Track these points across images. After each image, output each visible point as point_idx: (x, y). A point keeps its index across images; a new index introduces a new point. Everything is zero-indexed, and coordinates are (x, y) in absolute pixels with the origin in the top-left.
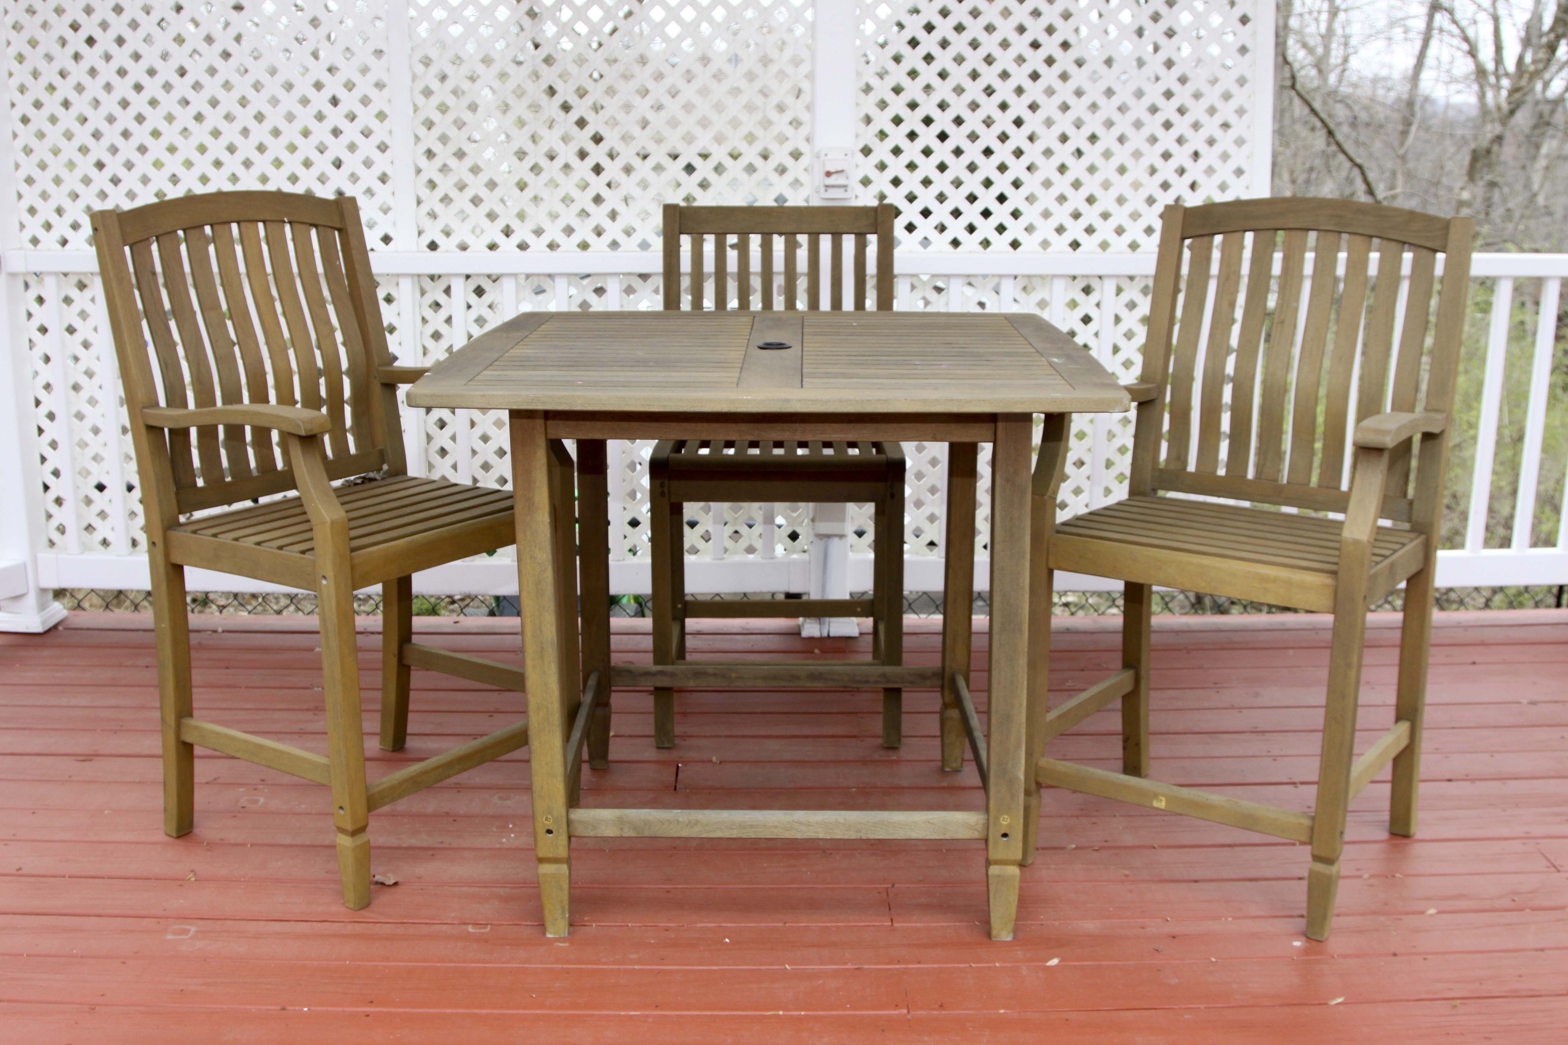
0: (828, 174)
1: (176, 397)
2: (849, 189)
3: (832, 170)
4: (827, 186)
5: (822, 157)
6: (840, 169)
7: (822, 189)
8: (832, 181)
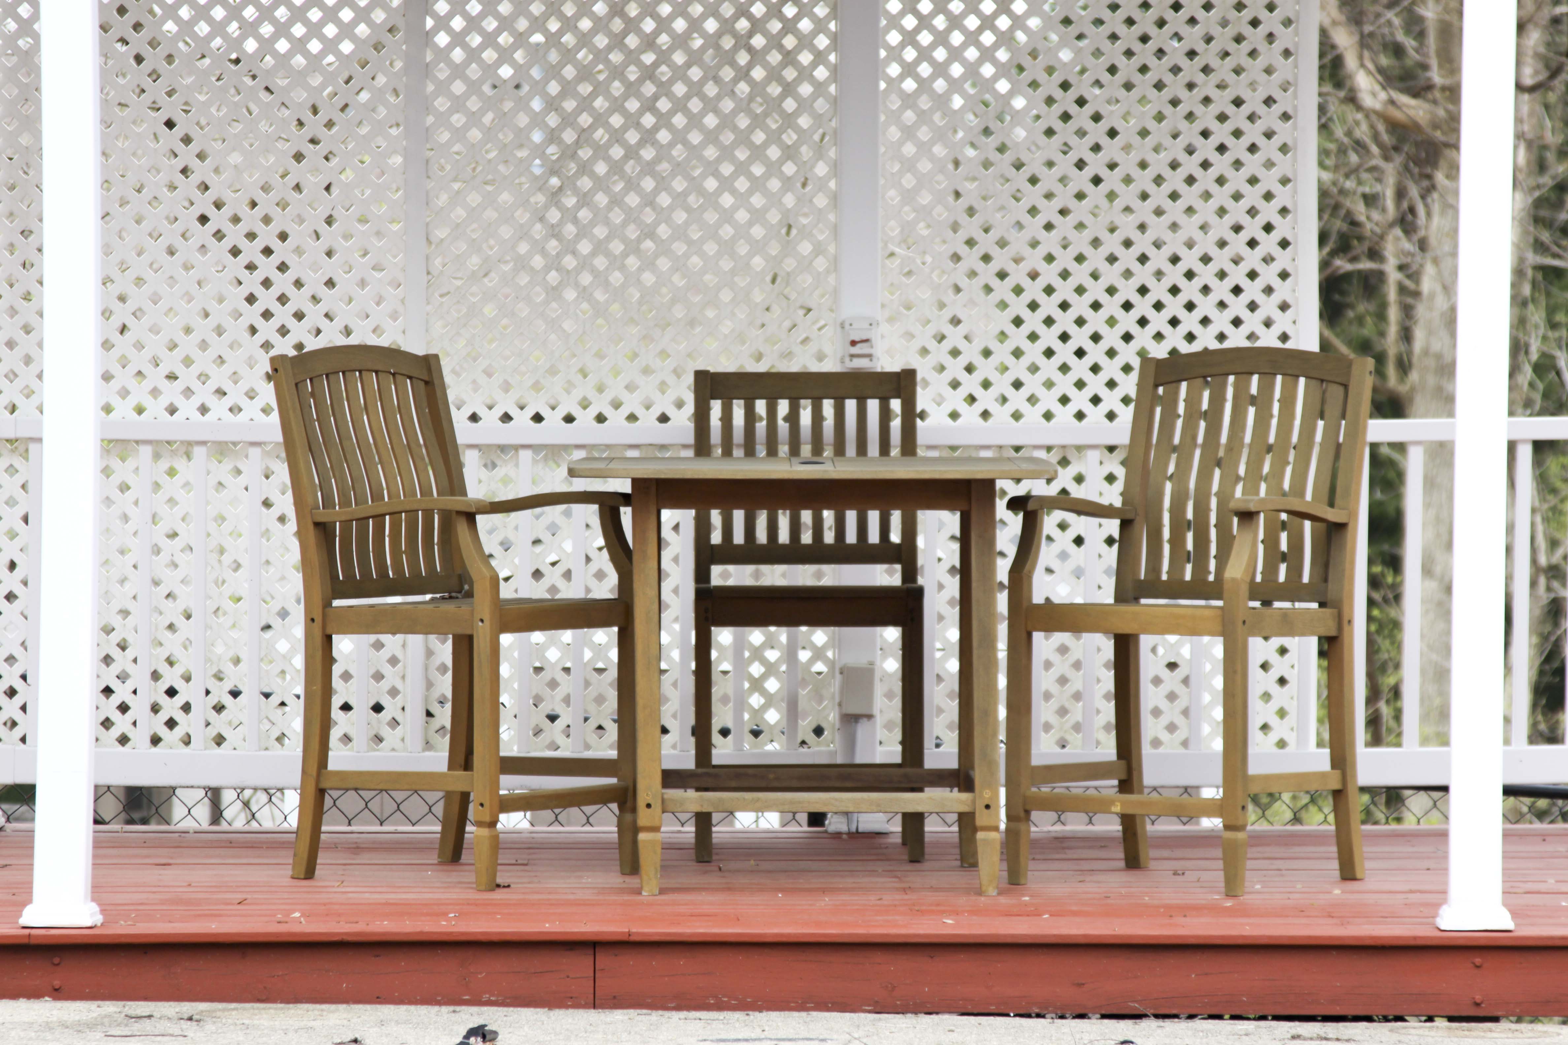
0: (853, 343)
1: (328, 502)
2: (874, 360)
3: (857, 339)
4: (852, 356)
5: (847, 326)
6: (864, 338)
7: (847, 359)
8: (856, 350)
